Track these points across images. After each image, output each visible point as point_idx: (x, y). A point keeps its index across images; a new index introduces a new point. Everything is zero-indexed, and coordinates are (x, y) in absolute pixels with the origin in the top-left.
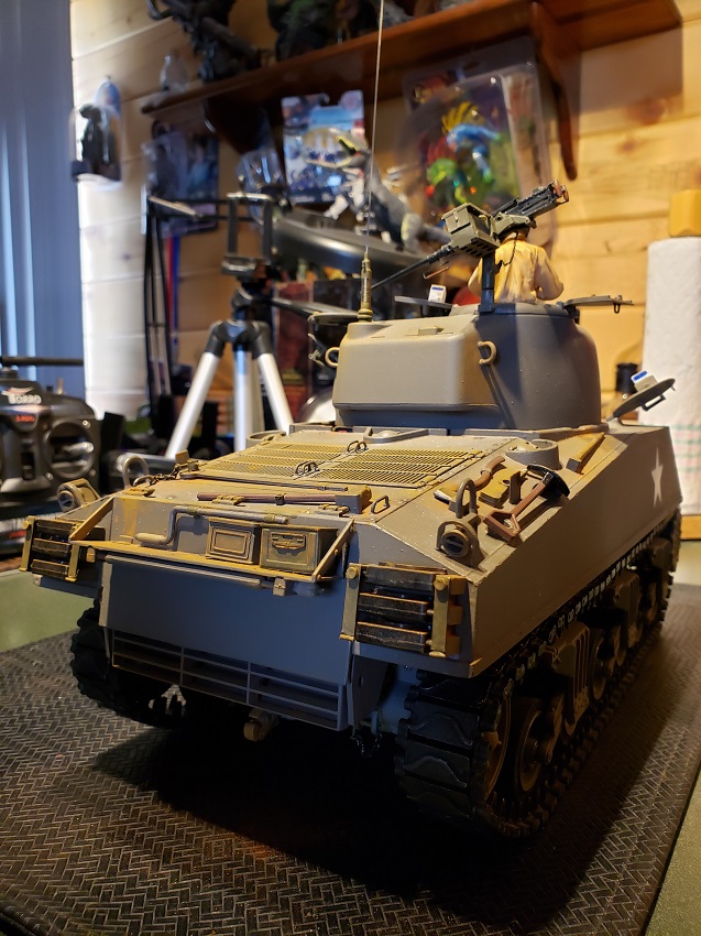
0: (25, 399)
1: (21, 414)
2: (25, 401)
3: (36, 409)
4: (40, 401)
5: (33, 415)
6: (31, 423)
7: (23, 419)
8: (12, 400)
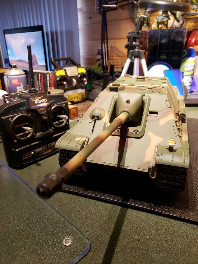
0: (41, 101)
1: (40, 108)
2: (41, 102)
3: (45, 104)
4: (46, 101)
5: (44, 107)
6: (44, 110)
7: (41, 109)
8: (36, 102)
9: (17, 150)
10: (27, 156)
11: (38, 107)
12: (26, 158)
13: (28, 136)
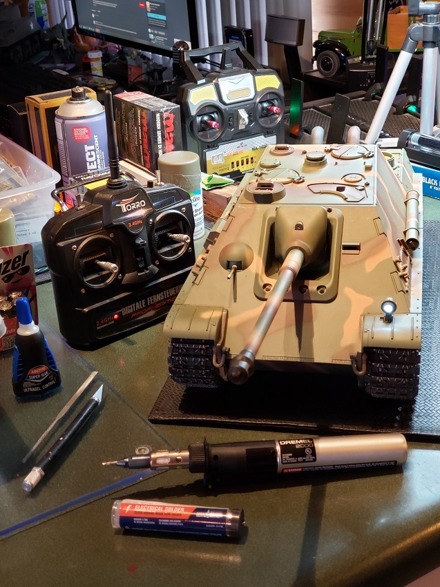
0: (134, 206)
1: (132, 220)
3: (141, 213)
4: (144, 205)
5: (139, 218)
6: (140, 225)
7: (134, 224)
8: (124, 210)
9: (86, 310)
10: (104, 324)
11: (129, 218)
12: (103, 326)
13: (108, 281)
